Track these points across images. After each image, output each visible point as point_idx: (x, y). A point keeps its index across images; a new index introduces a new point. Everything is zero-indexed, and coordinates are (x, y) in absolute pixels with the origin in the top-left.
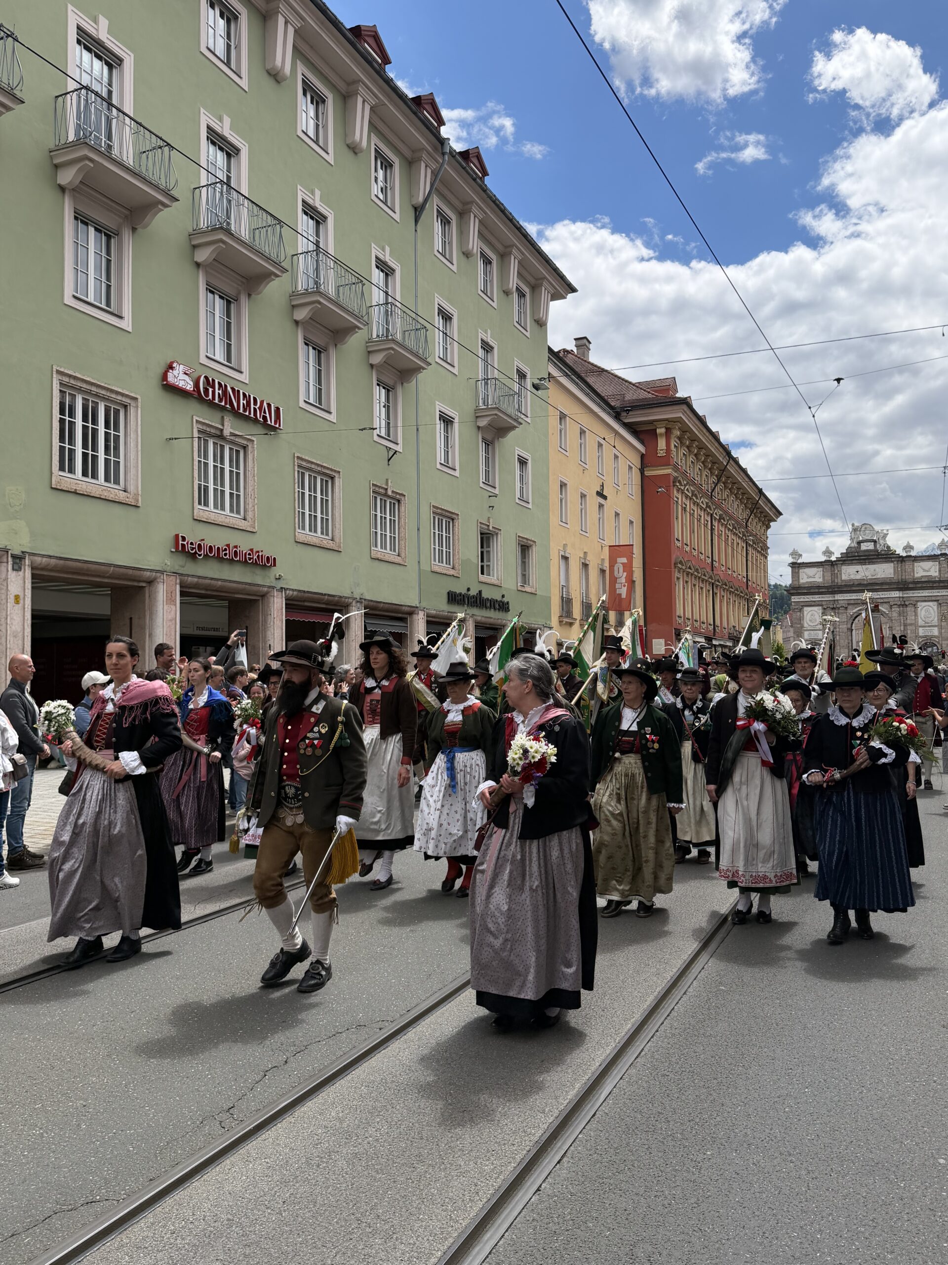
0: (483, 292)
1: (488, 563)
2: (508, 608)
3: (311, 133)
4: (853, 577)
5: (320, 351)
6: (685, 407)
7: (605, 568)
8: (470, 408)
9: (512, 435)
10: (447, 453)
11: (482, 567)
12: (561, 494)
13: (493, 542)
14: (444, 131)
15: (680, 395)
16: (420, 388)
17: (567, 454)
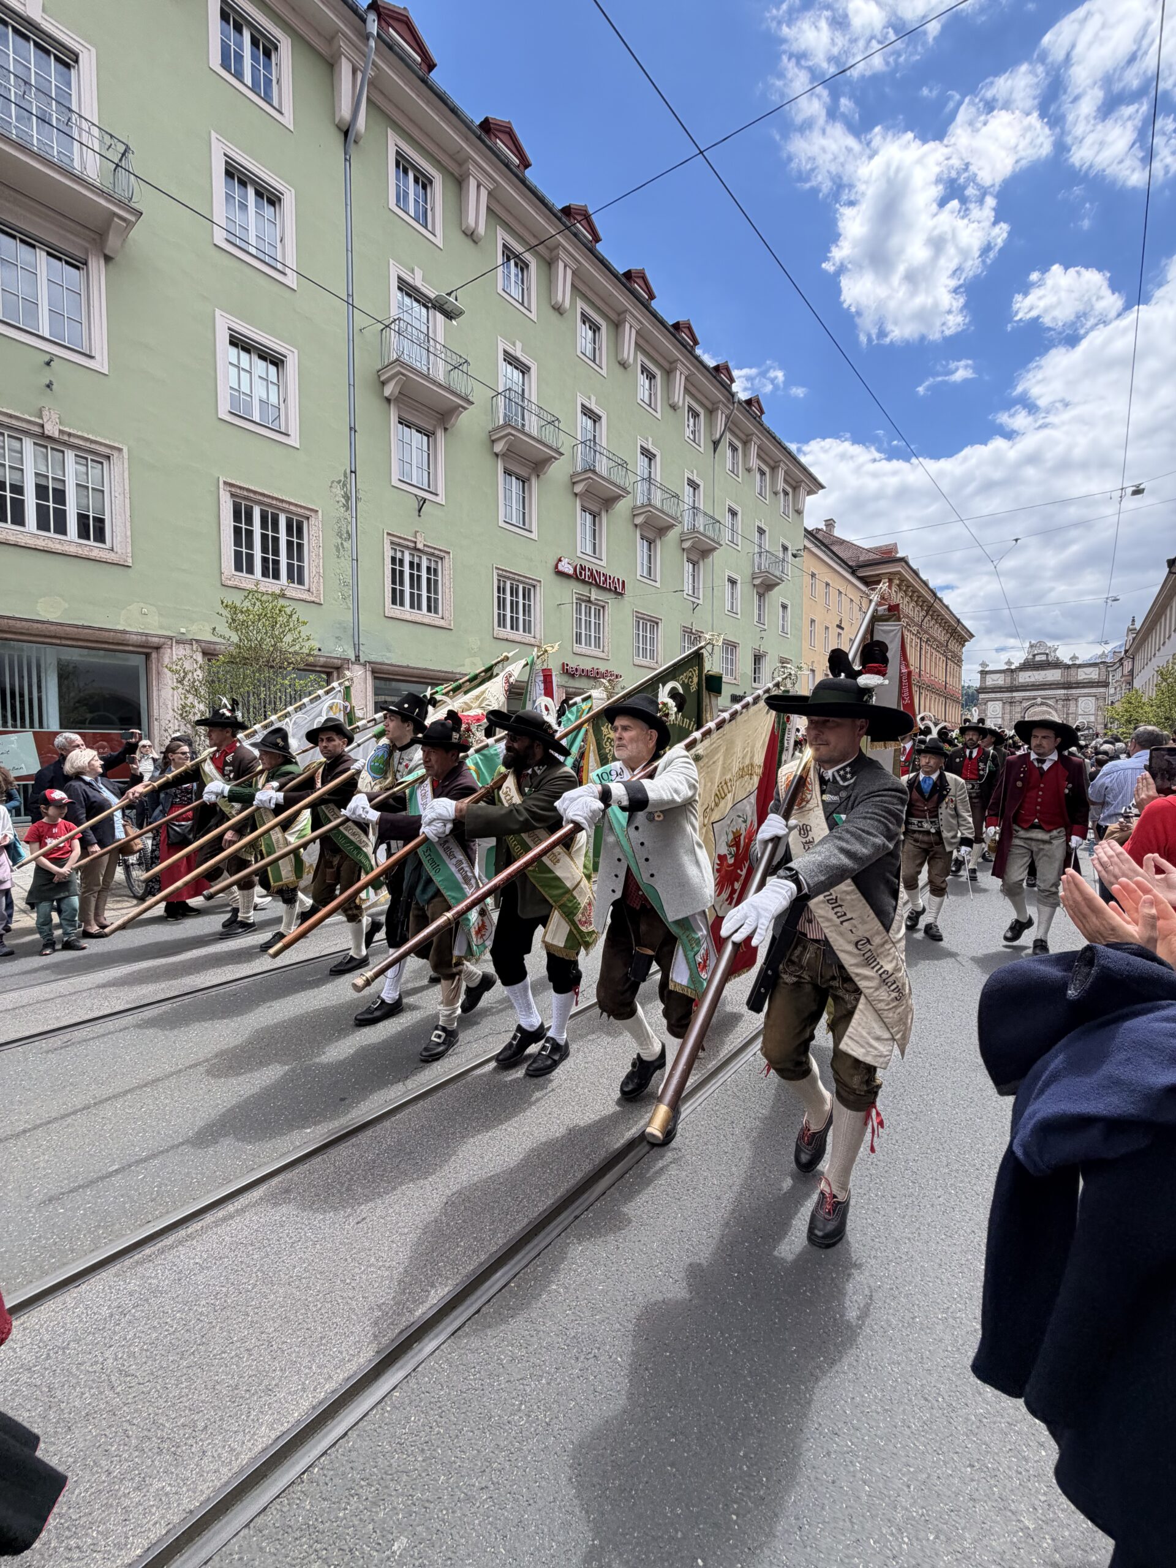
0: (760, 494)
1: (759, 675)
3: (647, 400)
4: (1028, 680)
5: (650, 543)
6: (903, 564)
8: (748, 572)
9: (777, 588)
10: (732, 603)
11: (755, 678)
12: (811, 627)
13: (763, 661)
14: (735, 388)
15: (899, 555)
16: (715, 561)
17: (816, 600)
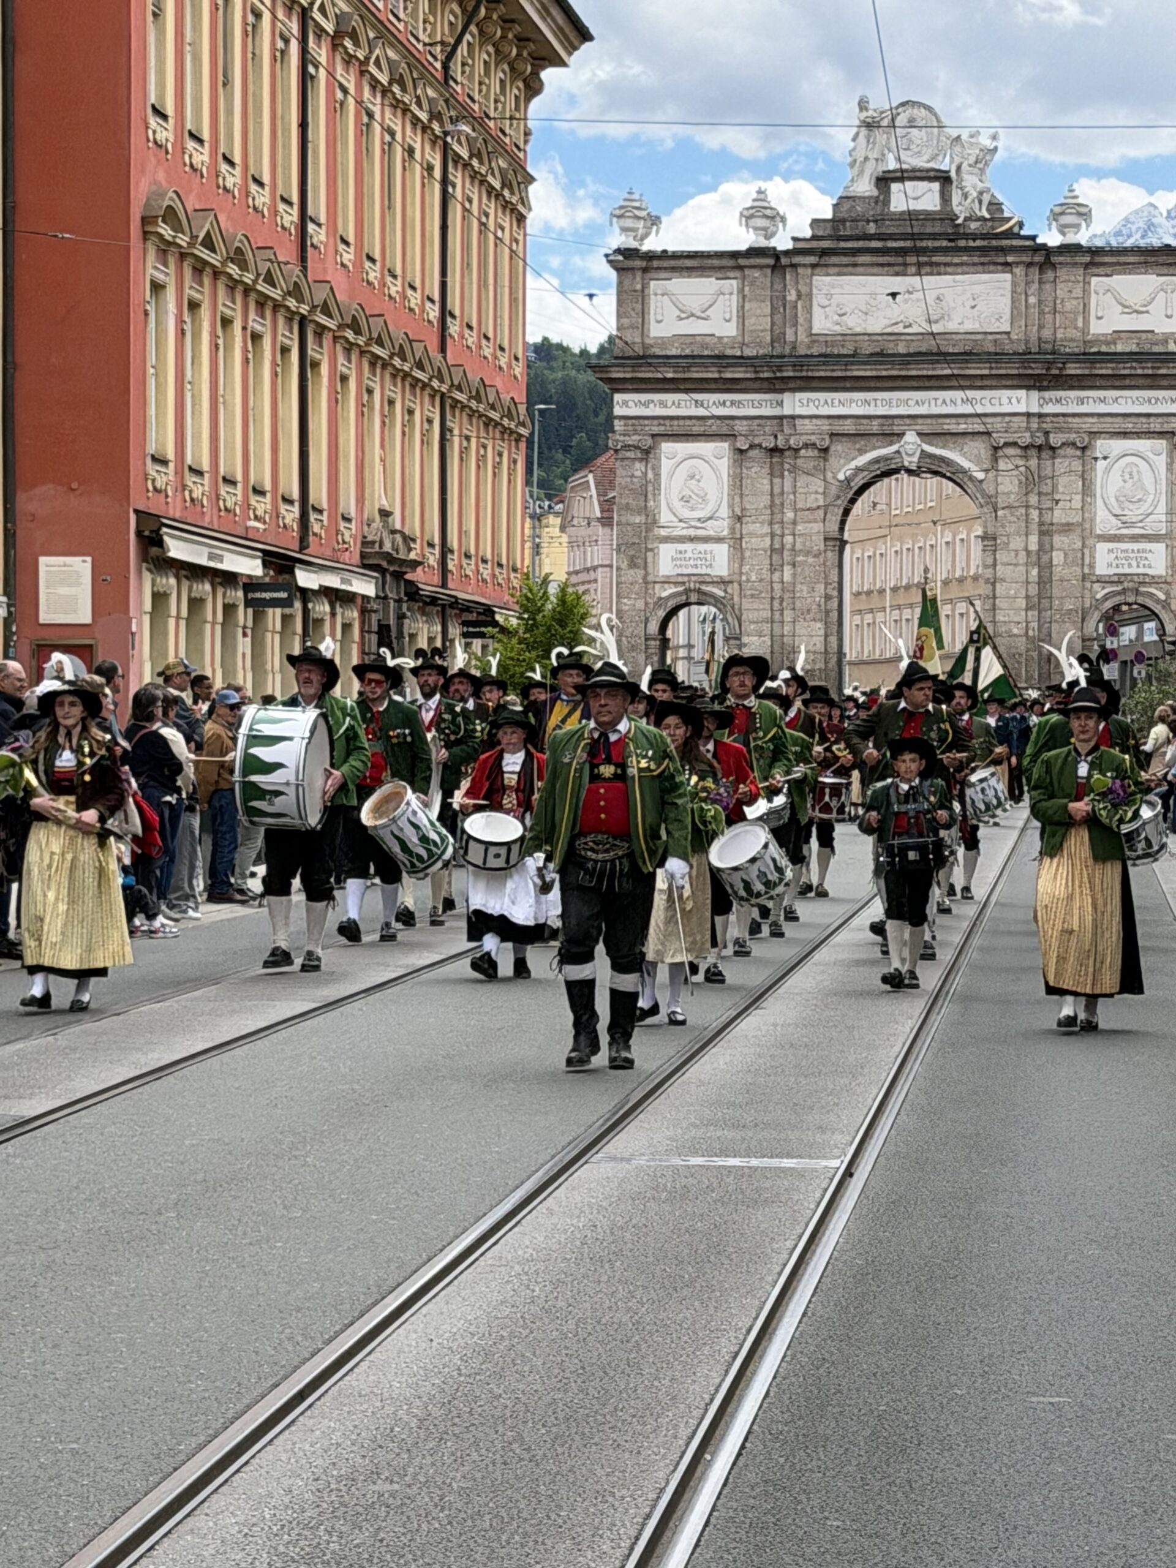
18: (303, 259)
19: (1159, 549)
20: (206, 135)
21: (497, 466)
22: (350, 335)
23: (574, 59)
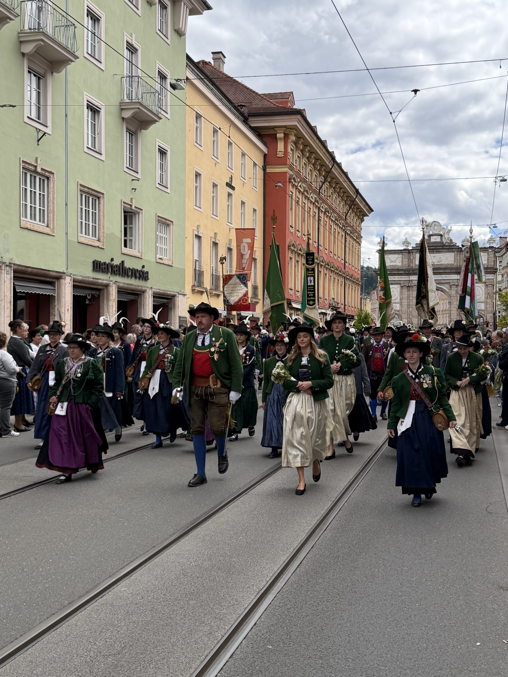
1: (131, 238)
2: (147, 277)
7: (232, 247)
8: (115, 101)
9: (153, 127)
10: (94, 139)
11: (125, 241)
12: (196, 182)
13: (135, 220)
16: (69, 78)
17: (202, 149)
18: (318, 253)
19: (483, 304)
20: (300, 231)
21: (355, 290)
22: (327, 266)
23: (370, 215)
